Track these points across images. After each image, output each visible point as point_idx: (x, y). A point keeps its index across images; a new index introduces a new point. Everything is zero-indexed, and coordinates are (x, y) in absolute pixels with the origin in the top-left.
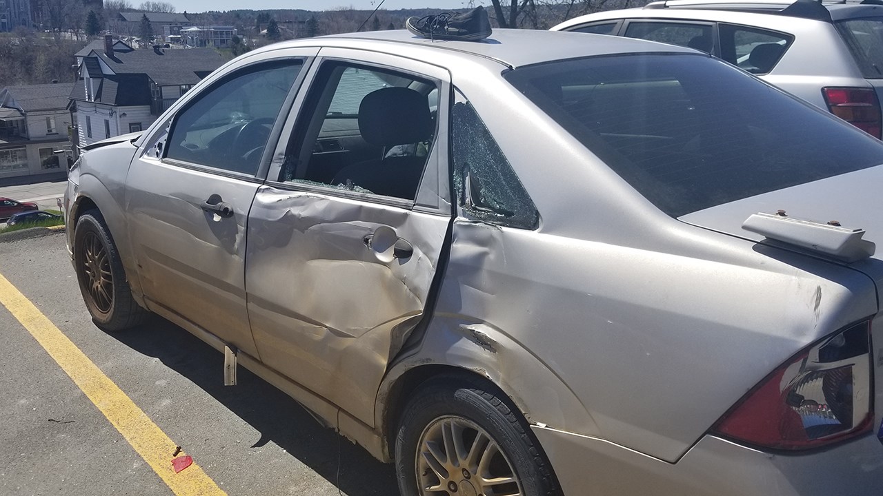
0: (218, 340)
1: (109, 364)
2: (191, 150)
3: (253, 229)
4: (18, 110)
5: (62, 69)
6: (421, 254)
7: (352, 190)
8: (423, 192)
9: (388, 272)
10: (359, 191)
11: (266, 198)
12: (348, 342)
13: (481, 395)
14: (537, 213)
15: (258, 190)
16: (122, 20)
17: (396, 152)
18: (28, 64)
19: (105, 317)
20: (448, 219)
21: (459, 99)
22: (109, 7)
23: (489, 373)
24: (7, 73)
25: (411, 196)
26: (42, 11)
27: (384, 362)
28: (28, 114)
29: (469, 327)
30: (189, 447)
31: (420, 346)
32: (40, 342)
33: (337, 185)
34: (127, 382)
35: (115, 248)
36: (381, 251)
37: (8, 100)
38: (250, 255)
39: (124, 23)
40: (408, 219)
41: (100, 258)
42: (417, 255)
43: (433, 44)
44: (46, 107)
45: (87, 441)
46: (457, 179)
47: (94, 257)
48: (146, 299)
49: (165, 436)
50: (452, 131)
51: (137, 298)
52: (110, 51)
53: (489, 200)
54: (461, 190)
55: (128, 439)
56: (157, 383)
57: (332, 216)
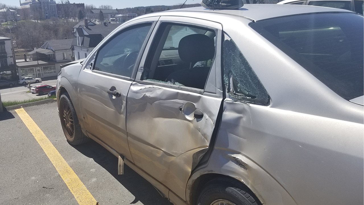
0: (116, 153)
1: (72, 161)
2: (105, 66)
3: (129, 103)
4: (52, 50)
5: (68, 34)
6: (207, 117)
7: (174, 84)
8: (209, 85)
9: (192, 125)
10: (177, 85)
11: (135, 88)
12: (172, 159)
13: (239, 191)
14: (269, 97)
15: (132, 84)
16: (92, 13)
17: (198, 65)
18: (56, 32)
19: (71, 139)
20: (221, 99)
21: (226, 38)
22: (87, 8)
23: (243, 180)
24: (48, 35)
25: (202, 87)
26: (61, 10)
27: (190, 170)
28: (56, 52)
29: (233, 156)
30: (102, 202)
31: (208, 162)
32: (44, 150)
33: (167, 82)
34: (78, 169)
35: (74, 110)
36: (188, 114)
37: (48, 46)
38: (128, 115)
39: (93, 14)
40: (201, 99)
41: (69, 114)
42: (205, 117)
43: (213, 12)
44: (62, 49)
45: (58, 198)
46: (226, 79)
47: (67, 113)
48: (87, 132)
49: (92, 197)
50: (223, 54)
51: (83, 131)
52: (87, 25)
53: (242, 90)
54: (227, 85)
55: (76, 197)
56: (91, 170)
57: (164, 97)
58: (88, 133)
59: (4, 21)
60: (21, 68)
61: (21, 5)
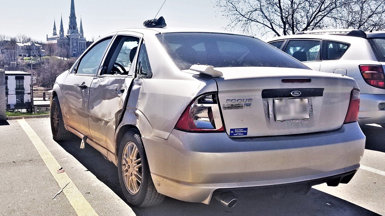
1: (52, 149)
3: (91, 91)
8: (130, 72)
9: (120, 99)
10: (118, 75)
15: (94, 79)
33: (114, 74)
40: (125, 80)
41: (57, 114)
42: (125, 91)
45: (34, 165)
49: (59, 165)
51: (65, 126)
54: (138, 70)
55: (47, 165)
56: (65, 154)
58: (68, 127)
59: (27, 56)
60: (37, 107)
61: (48, 39)
